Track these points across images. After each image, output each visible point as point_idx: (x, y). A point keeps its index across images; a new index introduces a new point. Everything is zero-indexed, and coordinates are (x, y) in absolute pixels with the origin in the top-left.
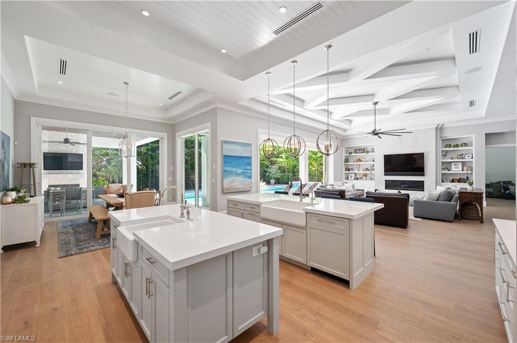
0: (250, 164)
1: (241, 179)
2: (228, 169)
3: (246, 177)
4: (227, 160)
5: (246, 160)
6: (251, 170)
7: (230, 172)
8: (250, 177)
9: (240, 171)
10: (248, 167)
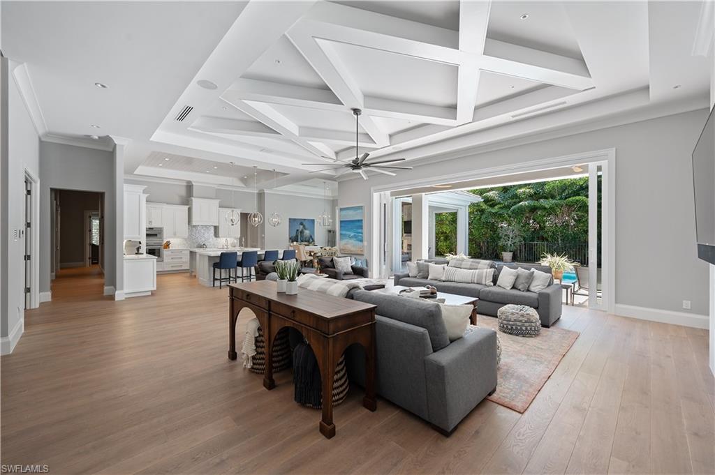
0: (361, 227)
1: (352, 241)
2: (344, 232)
3: (358, 240)
4: (343, 224)
5: (358, 224)
6: (362, 233)
7: (345, 235)
8: (361, 241)
9: (352, 234)
10: (360, 231)
